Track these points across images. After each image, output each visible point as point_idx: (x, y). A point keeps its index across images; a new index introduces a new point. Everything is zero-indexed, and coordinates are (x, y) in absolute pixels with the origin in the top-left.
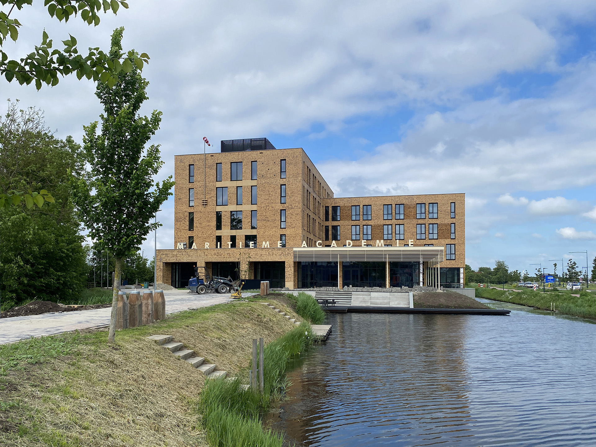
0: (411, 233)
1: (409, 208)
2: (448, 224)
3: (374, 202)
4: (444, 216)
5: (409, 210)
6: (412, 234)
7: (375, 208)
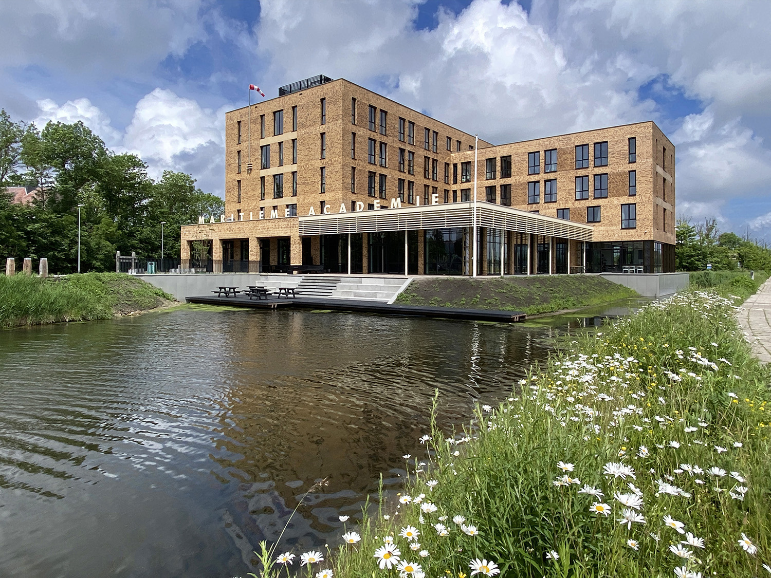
0: (567, 191)
1: (564, 154)
2: (625, 172)
3: (514, 151)
4: (618, 160)
5: (564, 156)
6: (569, 193)
7: (517, 159)
